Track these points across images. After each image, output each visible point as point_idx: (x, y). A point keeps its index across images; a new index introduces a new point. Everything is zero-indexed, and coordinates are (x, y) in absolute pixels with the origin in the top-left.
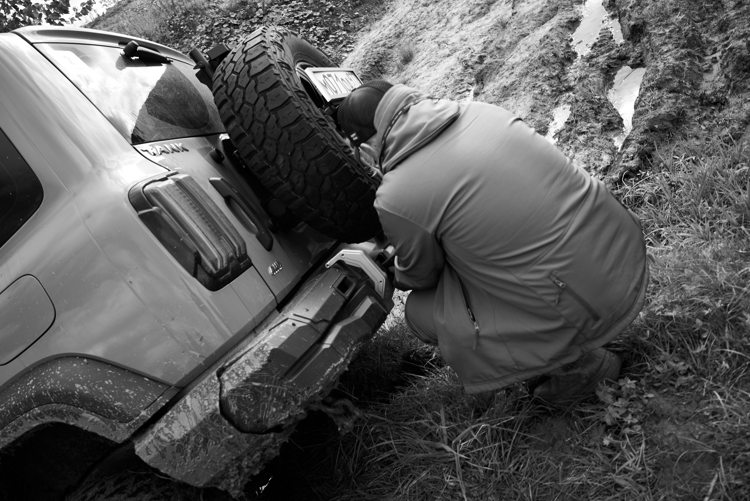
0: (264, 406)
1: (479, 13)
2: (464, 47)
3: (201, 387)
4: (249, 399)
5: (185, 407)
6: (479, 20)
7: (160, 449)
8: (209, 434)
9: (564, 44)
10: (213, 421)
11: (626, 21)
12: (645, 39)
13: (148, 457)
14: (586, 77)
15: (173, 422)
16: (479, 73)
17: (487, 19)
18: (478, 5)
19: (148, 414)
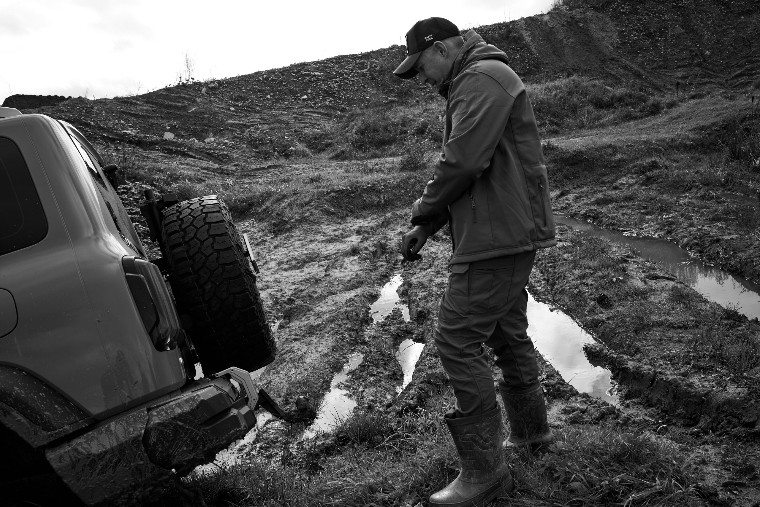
0: (178, 443)
1: (295, 266)
2: (277, 287)
3: (129, 417)
4: (169, 434)
5: (108, 430)
6: (294, 271)
7: (74, 460)
8: (124, 456)
9: (364, 309)
10: (133, 445)
11: (415, 307)
12: (428, 323)
13: (59, 464)
14: (379, 337)
15: (92, 440)
16: (289, 311)
17: (300, 272)
18: (296, 259)
19: (70, 429)
